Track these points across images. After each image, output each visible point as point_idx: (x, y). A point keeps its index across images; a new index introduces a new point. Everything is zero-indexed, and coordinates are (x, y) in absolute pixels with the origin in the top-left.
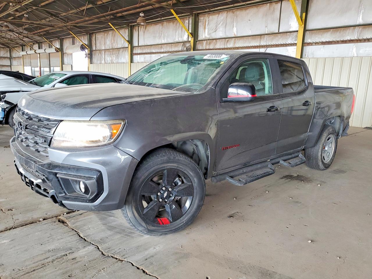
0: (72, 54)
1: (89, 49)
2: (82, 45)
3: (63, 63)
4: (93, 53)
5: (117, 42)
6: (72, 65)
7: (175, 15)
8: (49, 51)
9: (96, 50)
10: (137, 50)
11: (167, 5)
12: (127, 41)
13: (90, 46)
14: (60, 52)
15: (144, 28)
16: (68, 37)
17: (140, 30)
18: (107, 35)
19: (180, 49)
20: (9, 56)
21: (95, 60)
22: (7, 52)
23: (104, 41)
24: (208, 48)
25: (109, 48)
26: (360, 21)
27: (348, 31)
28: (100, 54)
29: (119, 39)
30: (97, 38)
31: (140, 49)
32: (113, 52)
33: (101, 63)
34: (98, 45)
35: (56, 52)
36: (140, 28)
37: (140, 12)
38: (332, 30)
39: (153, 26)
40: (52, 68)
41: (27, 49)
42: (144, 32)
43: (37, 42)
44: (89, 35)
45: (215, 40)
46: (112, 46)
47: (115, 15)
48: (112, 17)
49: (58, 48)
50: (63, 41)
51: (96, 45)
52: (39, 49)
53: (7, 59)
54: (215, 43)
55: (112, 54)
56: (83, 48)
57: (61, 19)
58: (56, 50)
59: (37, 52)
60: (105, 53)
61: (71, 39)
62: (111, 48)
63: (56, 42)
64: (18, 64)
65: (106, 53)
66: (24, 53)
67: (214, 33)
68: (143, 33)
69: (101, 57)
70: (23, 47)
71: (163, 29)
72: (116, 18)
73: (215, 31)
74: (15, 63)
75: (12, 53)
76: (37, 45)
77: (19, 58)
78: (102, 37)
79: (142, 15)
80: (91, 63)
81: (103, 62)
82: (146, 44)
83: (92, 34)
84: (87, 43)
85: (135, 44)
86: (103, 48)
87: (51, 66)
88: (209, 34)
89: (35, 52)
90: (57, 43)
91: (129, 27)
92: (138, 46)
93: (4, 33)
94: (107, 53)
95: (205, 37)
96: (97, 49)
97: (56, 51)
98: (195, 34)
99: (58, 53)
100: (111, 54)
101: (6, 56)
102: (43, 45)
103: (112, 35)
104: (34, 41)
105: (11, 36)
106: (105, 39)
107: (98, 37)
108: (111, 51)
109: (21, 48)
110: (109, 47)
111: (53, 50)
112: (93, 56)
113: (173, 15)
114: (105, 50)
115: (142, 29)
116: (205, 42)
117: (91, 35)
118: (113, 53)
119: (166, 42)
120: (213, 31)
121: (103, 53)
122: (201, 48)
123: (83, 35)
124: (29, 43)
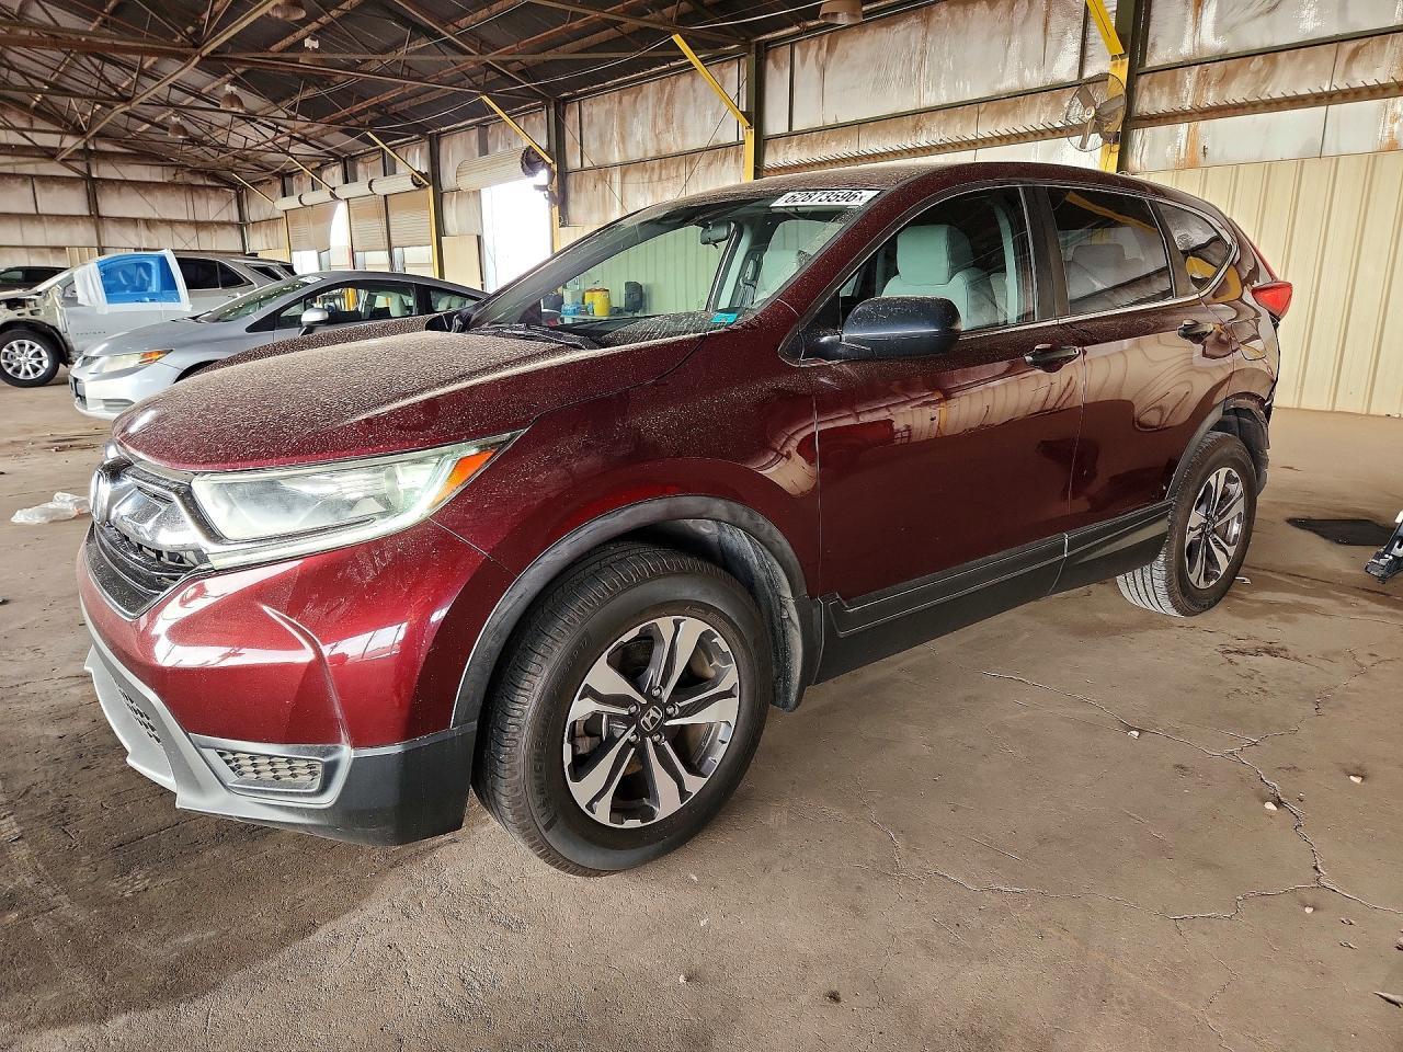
0: (477, 193)
1: (555, 167)
2: (526, 153)
3: (440, 231)
4: (572, 181)
5: (682, 126)
6: (479, 237)
8: (384, 186)
9: (583, 168)
10: (781, 154)
13: (558, 151)
14: (431, 188)
15: (820, 48)
16: (460, 125)
17: (803, 61)
18: (635, 101)
20: (236, 218)
21: (577, 210)
22: (230, 202)
23: (622, 126)
24: (1211, 98)
25: (645, 155)
28: (600, 186)
29: (691, 112)
30: (585, 120)
31: (799, 144)
32: (664, 172)
34: (592, 144)
35: (414, 188)
36: (801, 48)
39: (869, 31)
41: (302, 185)
42: (823, 70)
43: (338, 158)
44: (552, 110)
45: (1259, 60)
46: (659, 145)
49: (421, 175)
50: (439, 144)
51: (581, 145)
52: (346, 181)
53: (229, 228)
54: (1263, 73)
55: (660, 179)
56: (530, 162)
58: (413, 182)
59: (337, 193)
60: (623, 176)
61: (474, 135)
62: (651, 154)
63: (412, 151)
64: (267, 243)
65: (627, 179)
66: (291, 203)
67: (1262, 21)
68: (816, 73)
69: (604, 196)
70: (284, 179)
71: (930, 38)
74: (257, 239)
75: (245, 206)
76: (338, 169)
77: (271, 221)
78: (609, 113)
80: (563, 223)
82: (831, 122)
83: (565, 105)
84: (544, 144)
85: (775, 123)
86: (616, 158)
87: (394, 244)
89: (333, 195)
90: (414, 154)
91: (749, 53)
92: (791, 134)
93: (222, 131)
94: (634, 177)
95: (1198, 48)
96: (587, 164)
97: (415, 184)
99: (422, 192)
100: (655, 177)
101: (225, 219)
102: (360, 167)
103: (659, 100)
104: (327, 152)
105: (247, 138)
106: (623, 119)
107: (591, 115)
108: (653, 169)
109: (278, 186)
110: (646, 151)
111: (401, 182)
112: (572, 195)
114: (626, 166)
115: (810, 53)
116: (1190, 78)
117: (560, 108)
118: (660, 174)
119: (944, 100)
120: (1251, 10)
121: (617, 177)
122: (1163, 105)
123: (526, 110)
124: (311, 162)
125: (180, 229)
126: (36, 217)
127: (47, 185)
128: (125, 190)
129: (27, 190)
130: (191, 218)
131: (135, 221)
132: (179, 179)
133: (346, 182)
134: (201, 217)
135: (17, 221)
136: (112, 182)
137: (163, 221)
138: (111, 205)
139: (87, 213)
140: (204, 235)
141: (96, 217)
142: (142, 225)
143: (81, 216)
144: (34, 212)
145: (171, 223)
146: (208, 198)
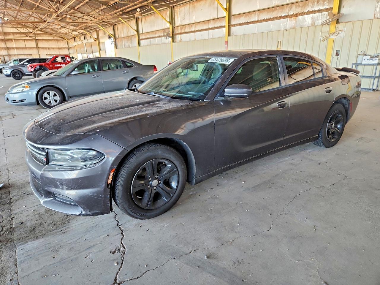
0: (104, 42)
1: (114, 38)
2: (109, 35)
3: (100, 50)
4: (117, 40)
5: (130, 31)
6: (105, 51)
7: (155, 10)
8: (90, 40)
9: (119, 38)
10: (142, 36)
11: (148, 4)
12: (135, 30)
13: (114, 35)
14: (98, 41)
19: (162, 34)
20: (67, 46)
21: (118, 45)
22: (65, 43)
24: (181, 32)
26: (258, 8)
27: (252, 15)
28: (121, 41)
31: (144, 35)
33: (122, 48)
34: (119, 34)
35: (94, 41)
37: (137, 8)
38: (244, 14)
40: (94, 54)
41: (77, 40)
42: (145, 22)
43: (83, 34)
45: (184, 26)
46: (128, 34)
47: (123, 11)
48: (121, 13)
49: (96, 38)
50: (99, 32)
53: (66, 49)
54: (185, 28)
56: (109, 37)
57: (91, 16)
62: (127, 36)
66: (76, 43)
69: (122, 43)
72: (124, 13)
73: (184, 19)
74: (72, 51)
75: (69, 44)
76: (83, 36)
77: (73, 47)
78: (121, 28)
79: (138, 10)
80: (117, 48)
81: (124, 47)
82: (147, 32)
84: (112, 33)
86: (123, 36)
87: (93, 52)
88: (181, 21)
89: (83, 42)
90: (95, 34)
92: (143, 33)
94: (125, 40)
95: (179, 24)
98: (172, 22)
99: (96, 41)
100: (128, 40)
101: (65, 47)
102: (87, 36)
106: (123, 29)
107: (119, 28)
108: (127, 38)
109: (74, 39)
111: (92, 40)
112: (117, 43)
113: (154, 10)
114: (124, 38)
115: (143, 20)
117: (114, 27)
121: (123, 40)
122: (177, 32)
125: (55, 49)
126: (26, 48)
127: (28, 41)
128: (43, 41)
129: (23, 42)
130: (57, 47)
131: (46, 48)
132: (54, 39)
133: (85, 39)
134: (60, 47)
135: (22, 49)
136: (40, 40)
137: (52, 48)
138: (41, 45)
139: (36, 47)
140: (60, 50)
141: (38, 48)
142: (47, 49)
143: (35, 48)
144: (25, 47)
145: (53, 48)
146: (61, 42)
